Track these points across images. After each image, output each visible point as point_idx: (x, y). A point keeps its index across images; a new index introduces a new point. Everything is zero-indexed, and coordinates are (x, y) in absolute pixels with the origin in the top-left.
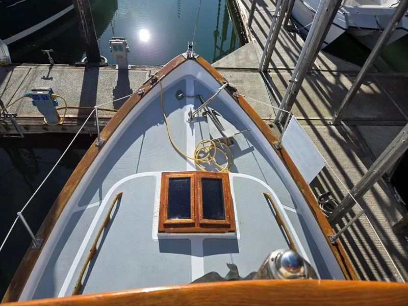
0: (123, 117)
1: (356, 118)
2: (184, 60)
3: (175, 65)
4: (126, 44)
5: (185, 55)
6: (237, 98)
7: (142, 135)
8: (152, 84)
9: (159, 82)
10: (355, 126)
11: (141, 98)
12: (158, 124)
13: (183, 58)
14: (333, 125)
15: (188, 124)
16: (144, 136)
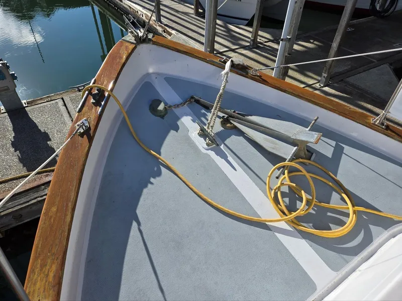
0: (70, 205)
1: (336, 73)
2: (131, 47)
3: (121, 58)
4: (8, 67)
5: (130, 37)
6: (260, 77)
7: (135, 224)
8: (97, 104)
9: (109, 96)
10: (342, 80)
11: (91, 139)
12: (152, 180)
13: (127, 44)
14: (325, 86)
15: (212, 154)
16: (139, 224)
